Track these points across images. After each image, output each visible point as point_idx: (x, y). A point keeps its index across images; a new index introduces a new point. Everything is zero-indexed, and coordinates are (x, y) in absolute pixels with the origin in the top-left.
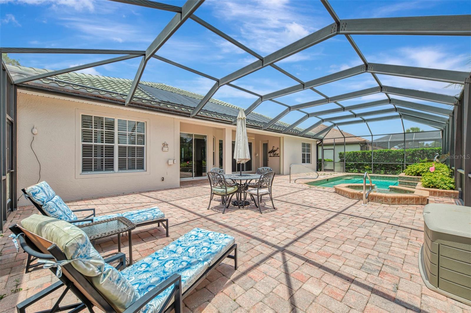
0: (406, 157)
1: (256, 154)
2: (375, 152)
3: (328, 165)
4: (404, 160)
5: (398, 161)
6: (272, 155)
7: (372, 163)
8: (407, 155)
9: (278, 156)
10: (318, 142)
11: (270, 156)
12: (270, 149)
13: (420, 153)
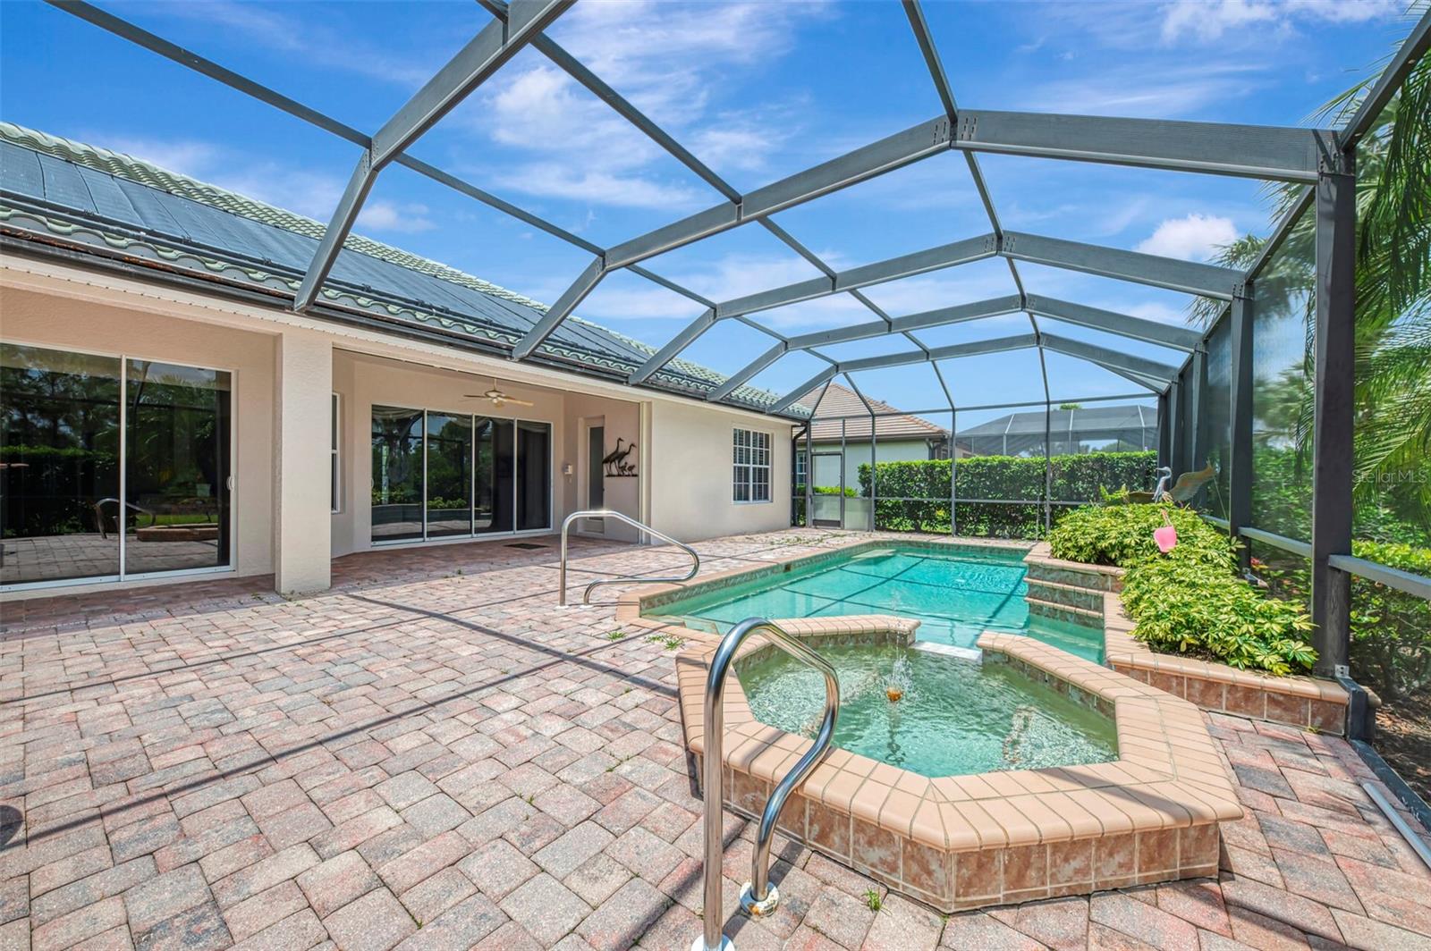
0: (1053, 481)
1: (565, 468)
2: (961, 465)
3: (825, 506)
4: (1045, 490)
5: (1028, 496)
6: (615, 471)
7: (953, 500)
8: (1054, 475)
9: (630, 472)
10: (796, 431)
11: (609, 476)
12: (609, 448)
13: (1092, 469)
